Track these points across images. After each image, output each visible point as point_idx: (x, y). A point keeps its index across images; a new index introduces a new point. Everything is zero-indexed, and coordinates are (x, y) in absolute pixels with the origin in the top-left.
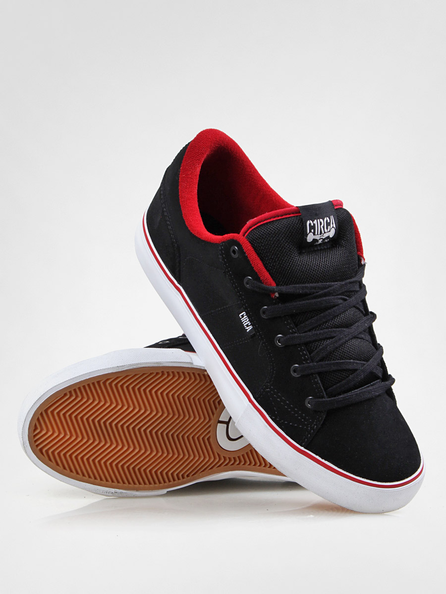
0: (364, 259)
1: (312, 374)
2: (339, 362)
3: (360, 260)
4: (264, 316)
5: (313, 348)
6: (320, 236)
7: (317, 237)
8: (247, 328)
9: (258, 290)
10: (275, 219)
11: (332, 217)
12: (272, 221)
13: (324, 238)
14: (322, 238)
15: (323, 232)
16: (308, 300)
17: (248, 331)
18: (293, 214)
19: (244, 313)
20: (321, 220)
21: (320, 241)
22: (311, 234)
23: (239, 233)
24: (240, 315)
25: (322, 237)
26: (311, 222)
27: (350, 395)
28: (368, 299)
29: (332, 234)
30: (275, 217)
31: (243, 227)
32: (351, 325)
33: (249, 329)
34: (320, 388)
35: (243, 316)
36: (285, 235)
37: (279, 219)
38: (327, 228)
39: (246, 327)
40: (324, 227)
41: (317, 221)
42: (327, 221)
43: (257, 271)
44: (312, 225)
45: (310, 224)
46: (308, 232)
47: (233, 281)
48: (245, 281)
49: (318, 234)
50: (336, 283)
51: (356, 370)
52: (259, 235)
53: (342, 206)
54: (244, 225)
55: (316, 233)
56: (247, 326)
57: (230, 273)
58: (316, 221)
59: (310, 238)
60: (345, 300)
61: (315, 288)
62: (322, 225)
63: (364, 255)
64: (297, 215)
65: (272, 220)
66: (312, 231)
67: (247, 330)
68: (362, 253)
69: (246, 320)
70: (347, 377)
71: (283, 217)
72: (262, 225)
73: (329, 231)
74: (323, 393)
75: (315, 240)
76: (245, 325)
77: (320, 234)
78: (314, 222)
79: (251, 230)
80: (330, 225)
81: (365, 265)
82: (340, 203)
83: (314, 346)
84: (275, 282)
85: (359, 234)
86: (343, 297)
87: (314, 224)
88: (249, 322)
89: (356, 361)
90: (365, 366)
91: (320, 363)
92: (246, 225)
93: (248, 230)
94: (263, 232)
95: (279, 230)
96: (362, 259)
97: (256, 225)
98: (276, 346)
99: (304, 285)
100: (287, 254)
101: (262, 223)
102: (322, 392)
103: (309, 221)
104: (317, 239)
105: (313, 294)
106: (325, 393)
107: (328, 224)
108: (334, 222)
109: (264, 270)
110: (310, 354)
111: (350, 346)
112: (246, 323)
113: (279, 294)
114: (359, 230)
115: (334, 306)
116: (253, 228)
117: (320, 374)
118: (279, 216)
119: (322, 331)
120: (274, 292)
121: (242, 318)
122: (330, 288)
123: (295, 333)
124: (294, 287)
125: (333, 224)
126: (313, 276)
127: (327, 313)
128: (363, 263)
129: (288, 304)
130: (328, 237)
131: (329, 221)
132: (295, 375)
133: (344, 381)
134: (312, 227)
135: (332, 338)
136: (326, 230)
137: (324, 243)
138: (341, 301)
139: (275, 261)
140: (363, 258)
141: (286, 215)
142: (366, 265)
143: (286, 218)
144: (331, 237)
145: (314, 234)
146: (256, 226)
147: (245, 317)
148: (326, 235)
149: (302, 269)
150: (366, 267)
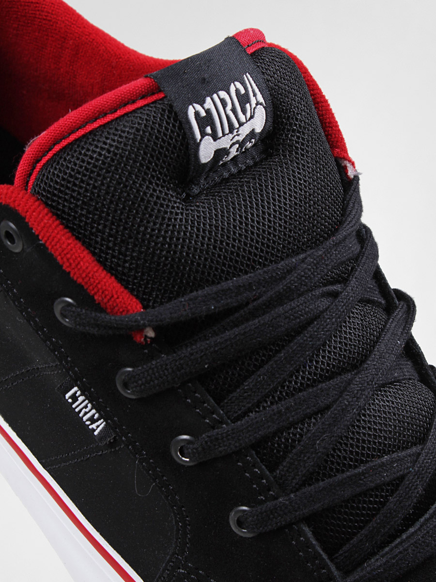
0: (353, 164)
1: (289, 525)
2: (355, 475)
3: (343, 170)
4: (128, 394)
5: (278, 452)
6: (231, 136)
7: (225, 142)
8: (94, 426)
9: (95, 331)
10: (96, 125)
11: (248, 78)
12: (91, 132)
13: (241, 138)
14: (237, 142)
15: (236, 125)
16: (237, 326)
17: (96, 433)
18: (143, 97)
19: (76, 389)
20: (222, 94)
21: (234, 152)
22: (208, 139)
23: (11, 183)
24: (68, 396)
25: (237, 138)
26: (198, 107)
27: (400, 552)
28: (385, 263)
29: (259, 123)
30: (96, 118)
31: (18, 162)
32: (364, 358)
33: (98, 427)
34: (317, 556)
35: (74, 398)
36: (135, 161)
37: (108, 123)
38: (244, 112)
39: (88, 423)
40: (234, 110)
41: (213, 100)
42: (237, 91)
43: (80, 280)
44: (203, 114)
45: (197, 114)
46: (198, 136)
47: (27, 313)
48: (57, 309)
49: (224, 135)
50: (302, 256)
51: (402, 478)
52: (64, 179)
53: (264, 41)
54: (21, 157)
55: (220, 134)
56: (92, 420)
57: (14, 294)
58: (208, 99)
59: (206, 151)
60: (335, 295)
61: (249, 287)
62: (229, 107)
63: (351, 154)
64: (154, 98)
65: (89, 128)
66: (208, 130)
67: (94, 430)
68: (344, 149)
69: (86, 407)
70: (383, 504)
71: (119, 113)
72: (64, 149)
73: (252, 117)
74: (329, 570)
75: (220, 153)
76: (85, 419)
77: (231, 131)
78: (206, 106)
79: (39, 166)
80: (248, 101)
81: (356, 178)
82: (256, 36)
83: (279, 445)
84: (137, 297)
85: (326, 101)
86: (325, 289)
87: (208, 112)
88: (94, 411)
89: (395, 455)
90: (421, 458)
91: (304, 490)
92: (25, 156)
93: (34, 168)
94: (73, 170)
95: (115, 154)
96: (348, 165)
97: (50, 150)
98: (179, 464)
99: (219, 286)
100: (151, 216)
101: (64, 143)
102: (324, 566)
103: (191, 107)
104: (225, 149)
105: (248, 304)
106: (333, 568)
107: (244, 99)
108: (257, 90)
109: (101, 274)
110: (271, 471)
111: (373, 419)
112: (86, 413)
113: (155, 329)
114: (325, 92)
115: (310, 322)
116: (44, 161)
117: (308, 520)
118: (106, 114)
119: (291, 401)
120: (141, 329)
121: (74, 402)
122: (289, 278)
123: (221, 422)
124: (190, 300)
125: (255, 95)
126: (238, 255)
127: (293, 345)
128: (351, 173)
129: (185, 352)
130: (252, 134)
131: (243, 91)
132: (244, 533)
133: (378, 519)
134: (206, 121)
135: (322, 411)
136: (242, 118)
137: (244, 153)
138: (324, 303)
139: (122, 241)
140: (350, 161)
141: (126, 104)
142: (360, 176)
143: (126, 114)
144: (258, 130)
145: (215, 137)
146: (50, 154)
147: (81, 399)
148: (245, 131)
149: (202, 245)
150: (362, 183)
